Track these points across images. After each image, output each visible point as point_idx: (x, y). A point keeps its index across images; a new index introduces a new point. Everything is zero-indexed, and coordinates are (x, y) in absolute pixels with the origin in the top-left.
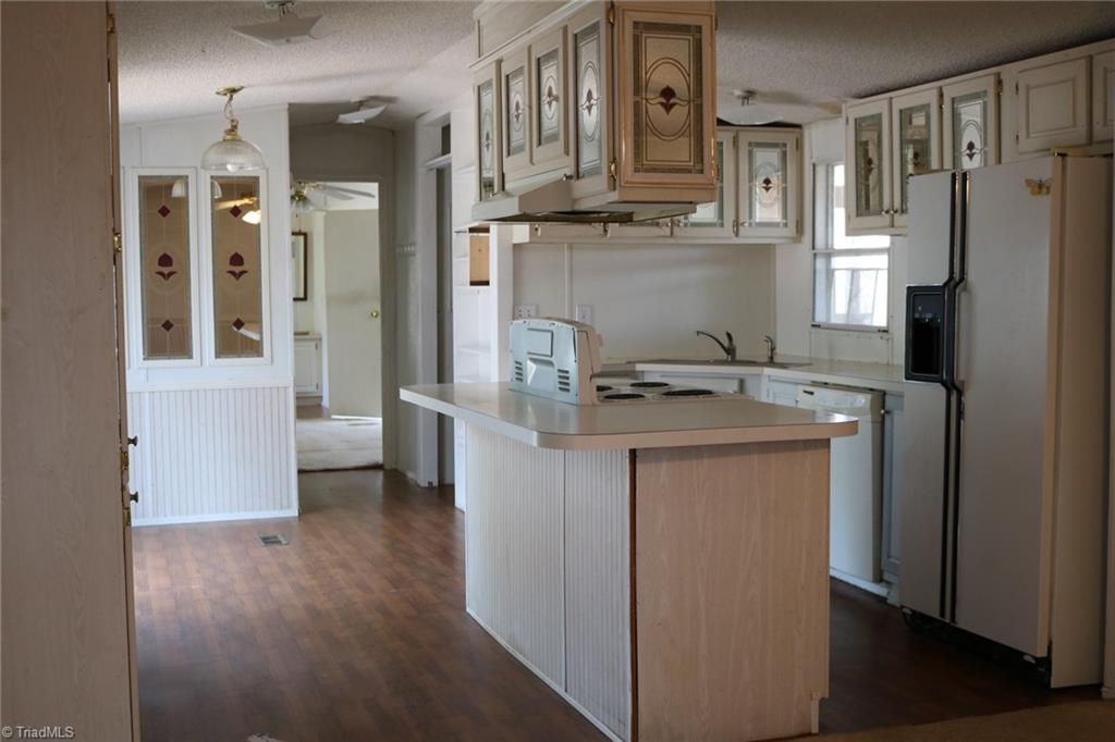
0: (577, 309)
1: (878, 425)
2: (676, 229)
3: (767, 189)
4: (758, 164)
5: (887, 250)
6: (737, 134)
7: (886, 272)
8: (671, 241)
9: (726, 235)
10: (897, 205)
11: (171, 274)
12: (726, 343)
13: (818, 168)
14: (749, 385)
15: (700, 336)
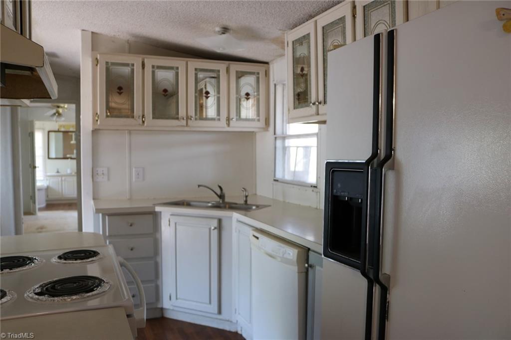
0: (134, 169)
1: (304, 274)
2: (189, 121)
3: (248, 99)
4: (242, 84)
5: (317, 134)
6: (229, 66)
7: (316, 148)
8: (186, 129)
9: (222, 125)
10: (321, 98)
12: (219, 192)
13: (277, 87)
14: (225, 223)
15: (201, 187)
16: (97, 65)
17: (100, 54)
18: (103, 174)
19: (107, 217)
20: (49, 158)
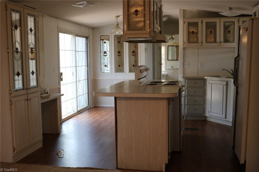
0: (199, 63)
2: (221, 44)
6: (239, 19)
8: (220, 47)
11: (120, 55)
14: (229, 83)
15: (223, 70)
16: (184, 24)
17: (186, 19)
18: (187, 65)
19: (186, 80)
20: (168, 60)
